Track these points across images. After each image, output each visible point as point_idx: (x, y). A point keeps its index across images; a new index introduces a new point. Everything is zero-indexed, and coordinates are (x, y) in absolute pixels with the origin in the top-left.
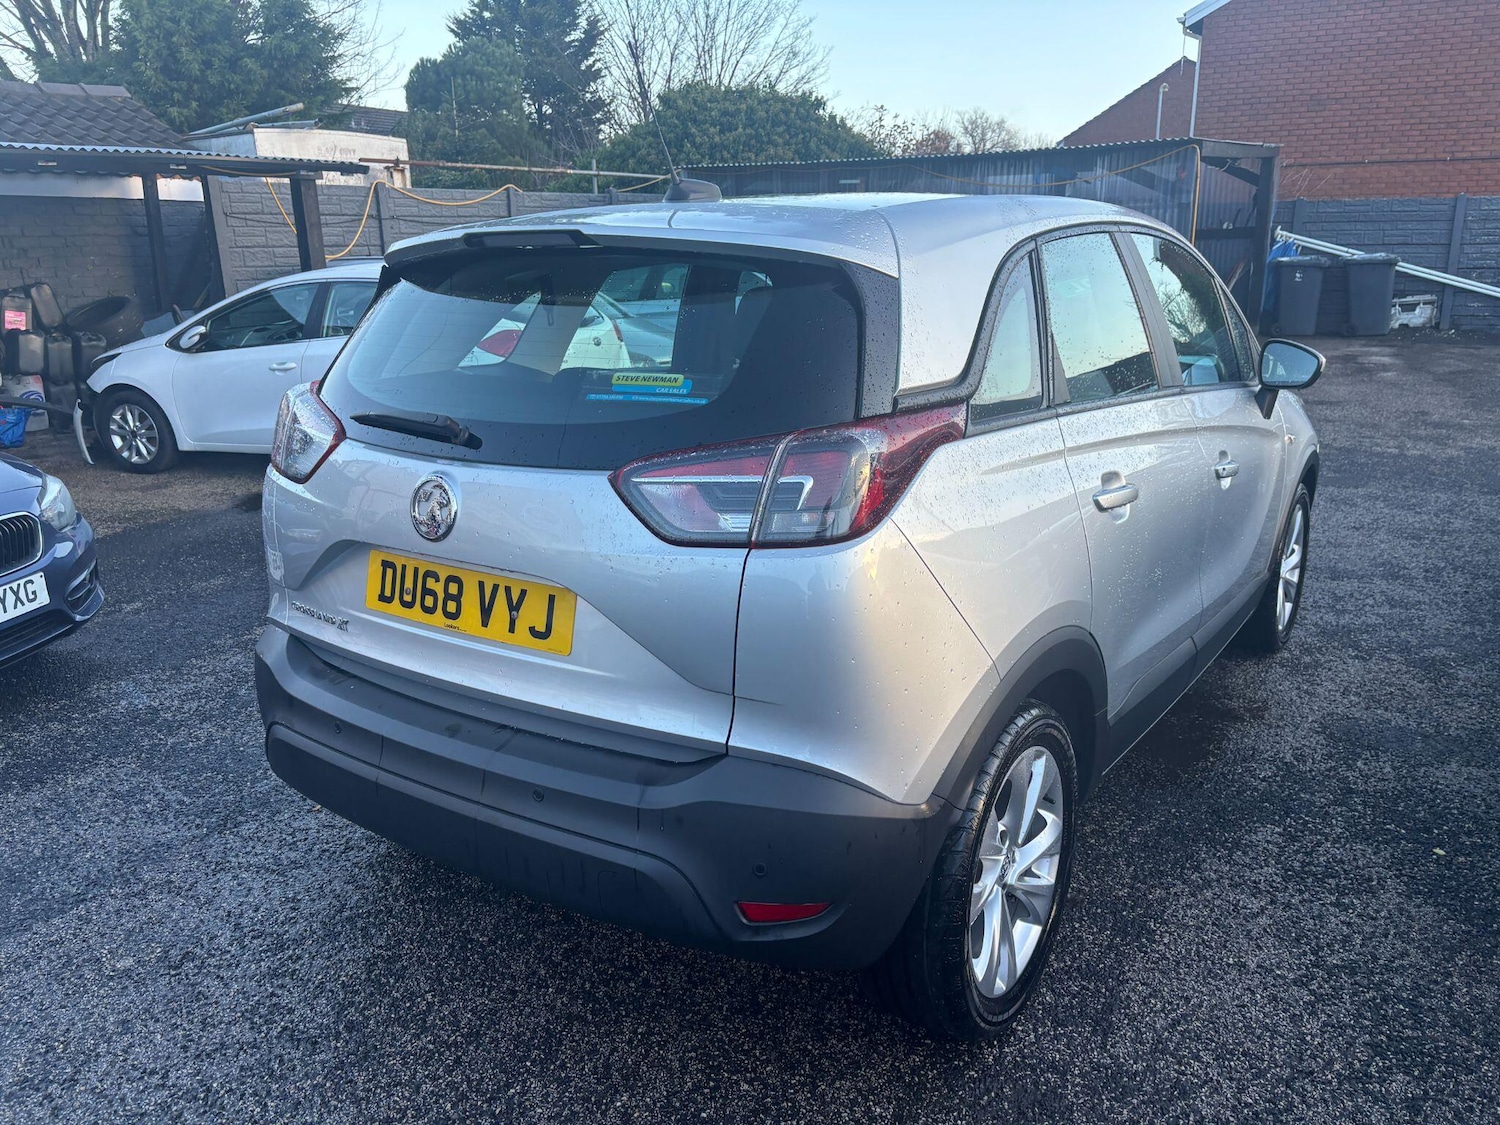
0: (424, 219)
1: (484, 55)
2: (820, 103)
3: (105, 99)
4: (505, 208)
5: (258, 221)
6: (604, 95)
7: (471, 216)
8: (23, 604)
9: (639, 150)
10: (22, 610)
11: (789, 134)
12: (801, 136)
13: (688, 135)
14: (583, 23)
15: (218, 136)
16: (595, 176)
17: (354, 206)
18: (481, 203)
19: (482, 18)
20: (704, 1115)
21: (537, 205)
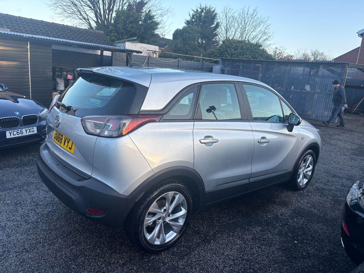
0: (158, 64)
1: (191, 29)
2: (261, 46)
3: (99, 33)
4: (178, 64)
5: (122, 61)
6: (218, 39)
7: (169, 65)
8: (31, 132)
9: (215, 53)
10: (30, 133)
11: (251, 52)
12: (254, 53)
13: (227, 51)
14: (215, 23)
15: (119, 43)
16: (201, 58)
17: (143, 60)
18: (172, 62)
19: (192, 20)
20: (86, 253)
21: (185, 64)
